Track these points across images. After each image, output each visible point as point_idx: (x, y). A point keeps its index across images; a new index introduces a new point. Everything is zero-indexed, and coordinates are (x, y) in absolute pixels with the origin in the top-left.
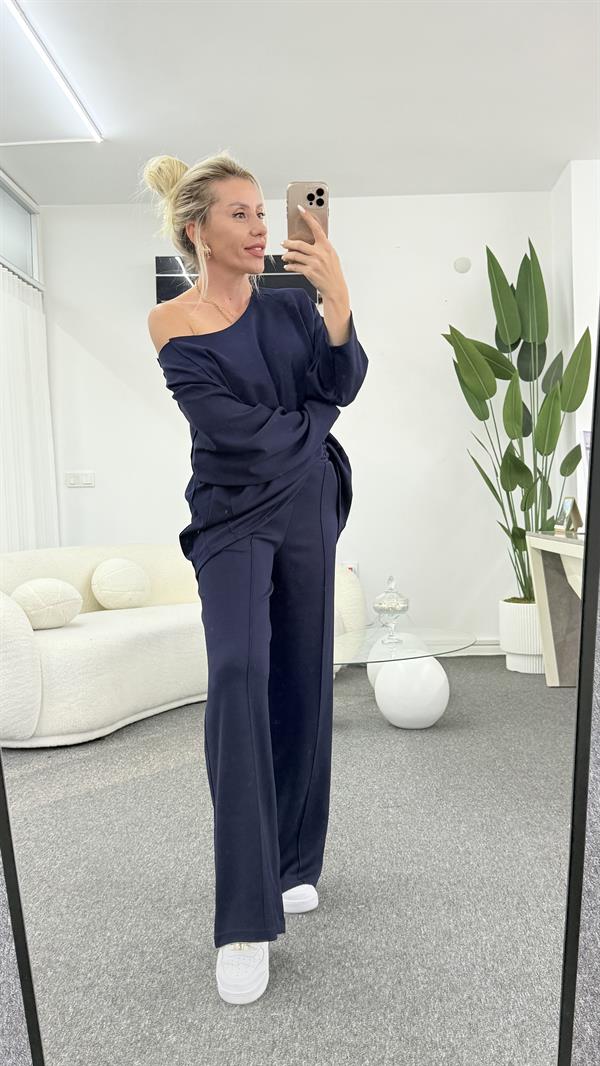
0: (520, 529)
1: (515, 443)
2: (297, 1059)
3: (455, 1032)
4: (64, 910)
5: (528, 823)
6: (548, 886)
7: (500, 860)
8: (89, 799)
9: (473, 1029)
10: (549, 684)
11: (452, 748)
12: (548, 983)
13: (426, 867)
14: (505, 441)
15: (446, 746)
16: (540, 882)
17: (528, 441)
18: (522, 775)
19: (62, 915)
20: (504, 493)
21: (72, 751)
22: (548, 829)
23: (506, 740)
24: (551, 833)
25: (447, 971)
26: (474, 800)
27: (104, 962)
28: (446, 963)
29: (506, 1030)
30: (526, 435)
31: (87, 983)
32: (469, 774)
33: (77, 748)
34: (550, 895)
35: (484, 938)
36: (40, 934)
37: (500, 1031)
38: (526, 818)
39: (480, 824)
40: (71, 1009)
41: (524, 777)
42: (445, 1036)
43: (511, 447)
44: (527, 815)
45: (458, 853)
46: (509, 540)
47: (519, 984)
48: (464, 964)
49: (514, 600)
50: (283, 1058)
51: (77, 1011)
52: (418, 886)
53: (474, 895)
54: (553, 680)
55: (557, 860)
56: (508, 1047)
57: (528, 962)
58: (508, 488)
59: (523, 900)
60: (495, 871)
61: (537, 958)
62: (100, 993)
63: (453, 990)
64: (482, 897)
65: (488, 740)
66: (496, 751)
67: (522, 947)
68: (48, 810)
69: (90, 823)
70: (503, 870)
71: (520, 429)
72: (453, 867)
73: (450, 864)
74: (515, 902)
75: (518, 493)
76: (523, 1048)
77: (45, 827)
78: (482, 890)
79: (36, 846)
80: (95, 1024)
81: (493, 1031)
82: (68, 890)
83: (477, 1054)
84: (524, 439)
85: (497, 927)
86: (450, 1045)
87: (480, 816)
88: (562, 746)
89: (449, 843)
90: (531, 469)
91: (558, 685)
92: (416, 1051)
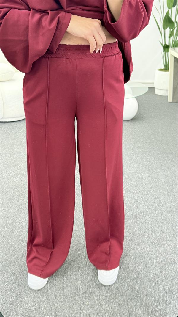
0: (167, 45)
1: (170, 10)
2: (87, 276)
3: (139, 266)
4: (12, 198)
5: (162, 165)
6: (169, 195)
7: (153, 182)
8: (21, 146)
9: (145, 264)
10: (169, 101)
11: (137, 129)
12: (170, 243)
13: (129, 185)
14: (166, 9)
15: (135, 128)
16: (166, 193)
17: (174, 9)
18: (160, 142)
19: (11, 200)
20: (163, 30)
21: (15, 123)
22: (168, 168)
23: (155, 126)
24: (169, 170)
25: (136, 235)
26: (144, 153)
27: (24, 224)
28: (136, 231)
29: (156, 265)
30: (174, 6)
31: (18, 234)
32: (143, 141)
33: (17, 122)
34: (169, 200)
35: (148, 219)
36: (3, 209)
37: (154, 266)
38: (161, 162)
39: (146, 165)
40: (12, 247)
41: (160, 144)
42: (136, 267)
43: (168, 13)
44: (161, 161)
45: (139, 178)
46: (162, 48)
47: (160, 243)
48: (141, 231)
49: (161, 70)
50: (82, 275)
51: (14, 248)
52: (126, 193)
53: (145, 198)
54: (170, 99)
55: (171, 182)
56: (157, 274)
57: (163, 232)
58: (165, 28)
59: (160, 202)
60: (151, 187)
61: (165, 231)
62: (22, 239)
63: (138, 245)
64: (147, 199)
65: (149, 126)
66: (151, 131)
67: (161, 224)
68: (7, 149)
69: (21, 157)
70: (154, 187)
71: (172, 4)
72: (137, 185)
73: (136, 183)
74: (158, 202)
75: (168, 30)
76: (162, 275)
77: (6, 157)
78: (147, 196)
79: (4, 167)
80: (20, 255)
81: (151, 266)
82: (13, 188)
83: (146, 276)
84: (173, 8)
85: (152, 214)
86: (138, 271)
87: (146, 161)
88: (172, 130)
89: (136, 173)
90: (174, 21)
91: (171, 101)
92: (126, 274)
